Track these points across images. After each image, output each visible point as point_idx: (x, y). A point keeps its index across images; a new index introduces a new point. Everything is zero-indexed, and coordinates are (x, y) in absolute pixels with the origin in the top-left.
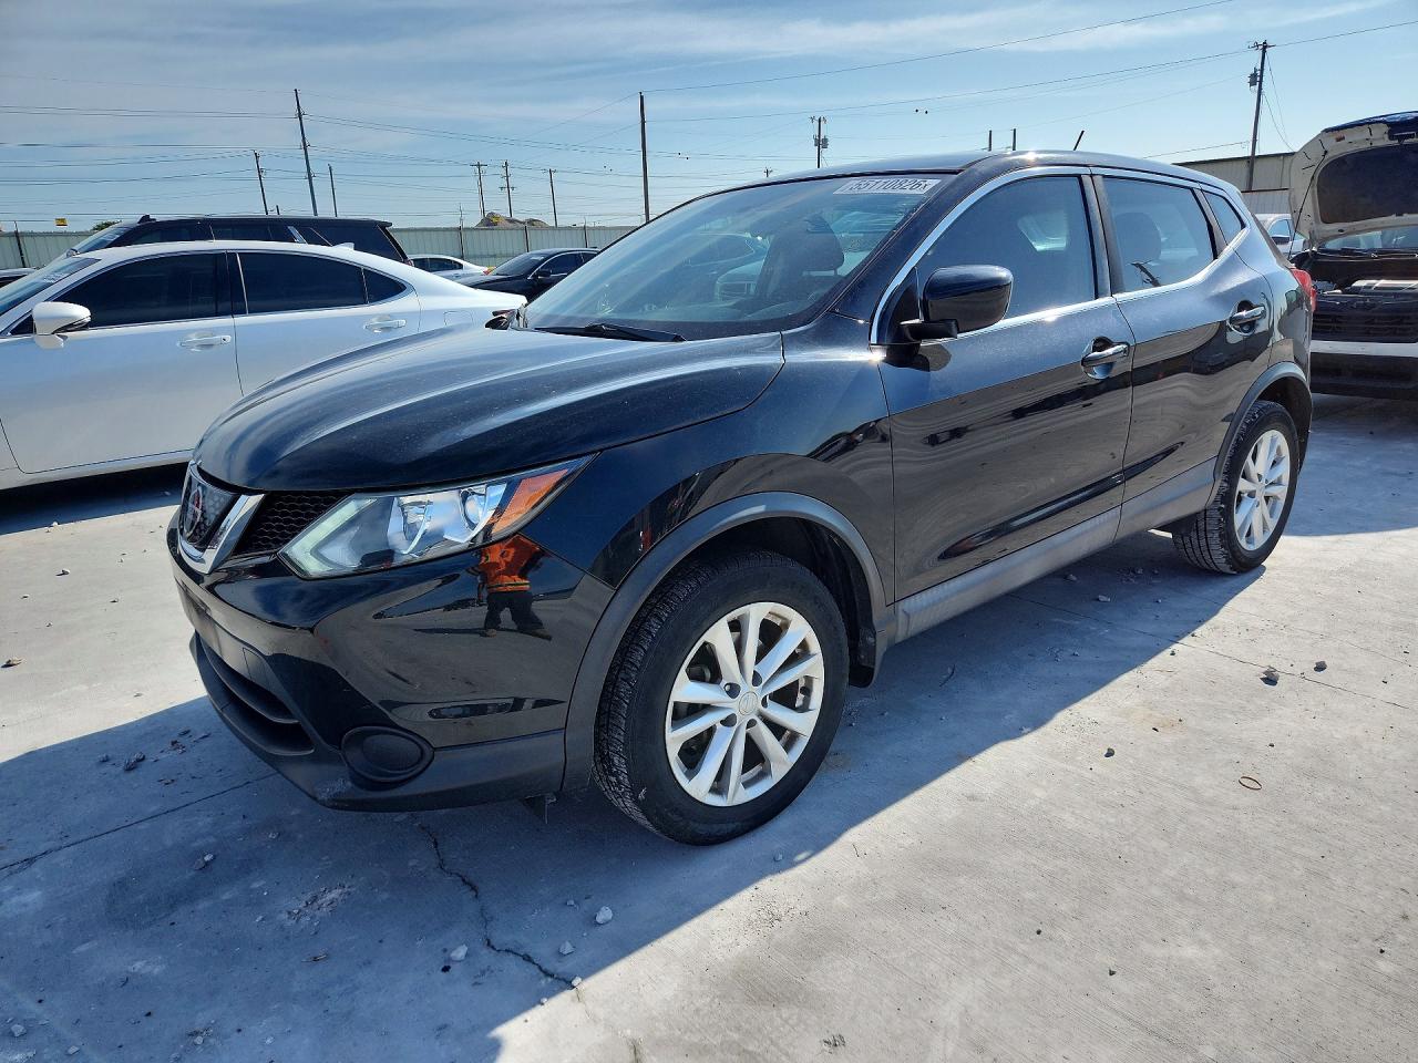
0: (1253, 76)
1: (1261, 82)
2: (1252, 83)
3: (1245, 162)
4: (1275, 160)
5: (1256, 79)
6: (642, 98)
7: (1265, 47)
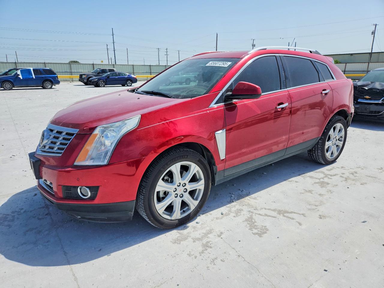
0: (373, 32)
1: (374, 34)
2: (372, 34)
3: (369, 54)
4: (377, 54)
5: (373, 33)
6: (217, 34)
7: (376, 25)
